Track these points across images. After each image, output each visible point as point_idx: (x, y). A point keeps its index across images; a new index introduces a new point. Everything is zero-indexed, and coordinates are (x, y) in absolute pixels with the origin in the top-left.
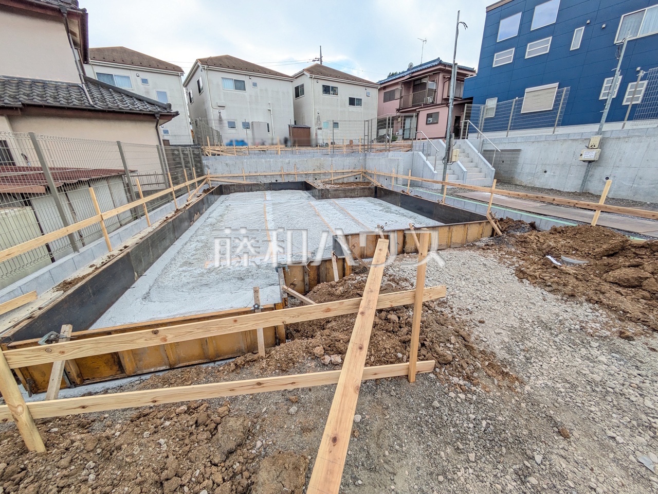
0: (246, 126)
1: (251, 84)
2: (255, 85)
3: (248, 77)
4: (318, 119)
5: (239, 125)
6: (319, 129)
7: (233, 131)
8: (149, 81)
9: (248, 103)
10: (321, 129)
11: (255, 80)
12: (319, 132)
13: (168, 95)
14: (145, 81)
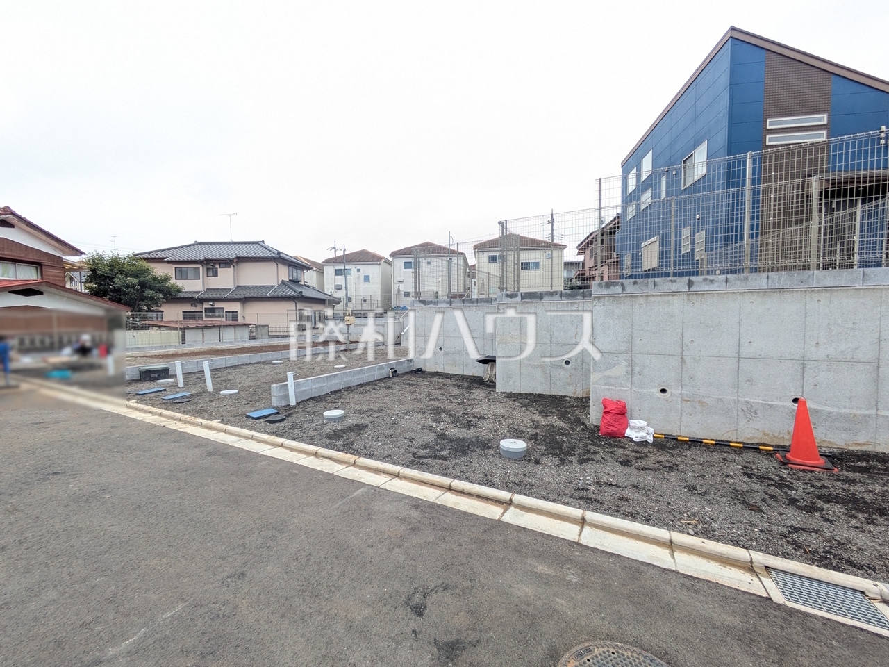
2: (429, 263)
3: (424, 258)
5: (412, 294)
7: (407, 299)
8: (361, 270)
11: (429, 260)
13: (371, 277)
14: (359, 270)
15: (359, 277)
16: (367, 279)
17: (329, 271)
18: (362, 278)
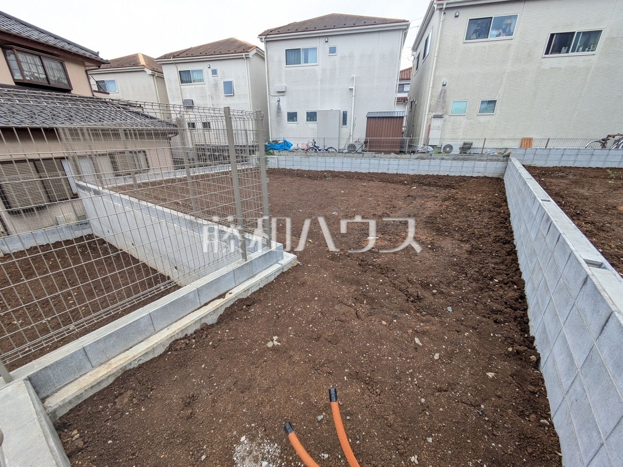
0: (312, 116)
1: (328, 50)
2: (333, 50)
3: (323, 40)
4: (443, 95)
5: (302, 116)
6: (435, 117)
7: (292, 125)
9: (319, 82)
10: (440, 117)
11: (333, 42)
12: (436, 123)
13: (234, 84)
14: (214, 72)
15: (216, 85)
16: (229, 88)
17: (171, 73)
18: (221, 86)
